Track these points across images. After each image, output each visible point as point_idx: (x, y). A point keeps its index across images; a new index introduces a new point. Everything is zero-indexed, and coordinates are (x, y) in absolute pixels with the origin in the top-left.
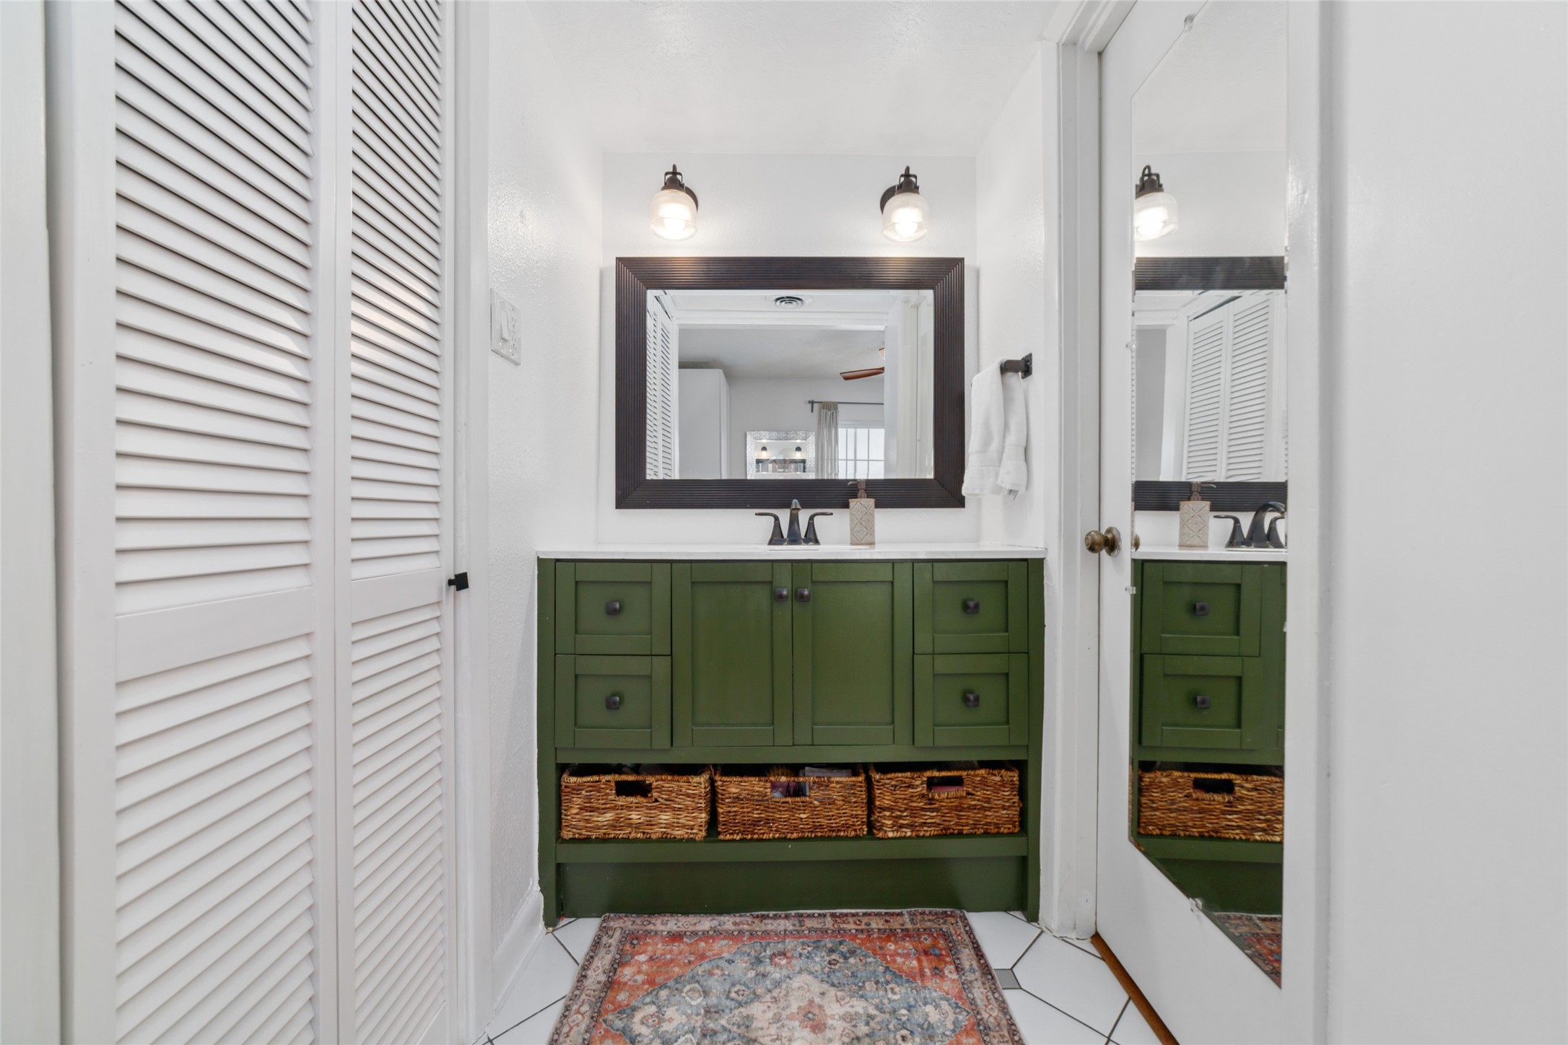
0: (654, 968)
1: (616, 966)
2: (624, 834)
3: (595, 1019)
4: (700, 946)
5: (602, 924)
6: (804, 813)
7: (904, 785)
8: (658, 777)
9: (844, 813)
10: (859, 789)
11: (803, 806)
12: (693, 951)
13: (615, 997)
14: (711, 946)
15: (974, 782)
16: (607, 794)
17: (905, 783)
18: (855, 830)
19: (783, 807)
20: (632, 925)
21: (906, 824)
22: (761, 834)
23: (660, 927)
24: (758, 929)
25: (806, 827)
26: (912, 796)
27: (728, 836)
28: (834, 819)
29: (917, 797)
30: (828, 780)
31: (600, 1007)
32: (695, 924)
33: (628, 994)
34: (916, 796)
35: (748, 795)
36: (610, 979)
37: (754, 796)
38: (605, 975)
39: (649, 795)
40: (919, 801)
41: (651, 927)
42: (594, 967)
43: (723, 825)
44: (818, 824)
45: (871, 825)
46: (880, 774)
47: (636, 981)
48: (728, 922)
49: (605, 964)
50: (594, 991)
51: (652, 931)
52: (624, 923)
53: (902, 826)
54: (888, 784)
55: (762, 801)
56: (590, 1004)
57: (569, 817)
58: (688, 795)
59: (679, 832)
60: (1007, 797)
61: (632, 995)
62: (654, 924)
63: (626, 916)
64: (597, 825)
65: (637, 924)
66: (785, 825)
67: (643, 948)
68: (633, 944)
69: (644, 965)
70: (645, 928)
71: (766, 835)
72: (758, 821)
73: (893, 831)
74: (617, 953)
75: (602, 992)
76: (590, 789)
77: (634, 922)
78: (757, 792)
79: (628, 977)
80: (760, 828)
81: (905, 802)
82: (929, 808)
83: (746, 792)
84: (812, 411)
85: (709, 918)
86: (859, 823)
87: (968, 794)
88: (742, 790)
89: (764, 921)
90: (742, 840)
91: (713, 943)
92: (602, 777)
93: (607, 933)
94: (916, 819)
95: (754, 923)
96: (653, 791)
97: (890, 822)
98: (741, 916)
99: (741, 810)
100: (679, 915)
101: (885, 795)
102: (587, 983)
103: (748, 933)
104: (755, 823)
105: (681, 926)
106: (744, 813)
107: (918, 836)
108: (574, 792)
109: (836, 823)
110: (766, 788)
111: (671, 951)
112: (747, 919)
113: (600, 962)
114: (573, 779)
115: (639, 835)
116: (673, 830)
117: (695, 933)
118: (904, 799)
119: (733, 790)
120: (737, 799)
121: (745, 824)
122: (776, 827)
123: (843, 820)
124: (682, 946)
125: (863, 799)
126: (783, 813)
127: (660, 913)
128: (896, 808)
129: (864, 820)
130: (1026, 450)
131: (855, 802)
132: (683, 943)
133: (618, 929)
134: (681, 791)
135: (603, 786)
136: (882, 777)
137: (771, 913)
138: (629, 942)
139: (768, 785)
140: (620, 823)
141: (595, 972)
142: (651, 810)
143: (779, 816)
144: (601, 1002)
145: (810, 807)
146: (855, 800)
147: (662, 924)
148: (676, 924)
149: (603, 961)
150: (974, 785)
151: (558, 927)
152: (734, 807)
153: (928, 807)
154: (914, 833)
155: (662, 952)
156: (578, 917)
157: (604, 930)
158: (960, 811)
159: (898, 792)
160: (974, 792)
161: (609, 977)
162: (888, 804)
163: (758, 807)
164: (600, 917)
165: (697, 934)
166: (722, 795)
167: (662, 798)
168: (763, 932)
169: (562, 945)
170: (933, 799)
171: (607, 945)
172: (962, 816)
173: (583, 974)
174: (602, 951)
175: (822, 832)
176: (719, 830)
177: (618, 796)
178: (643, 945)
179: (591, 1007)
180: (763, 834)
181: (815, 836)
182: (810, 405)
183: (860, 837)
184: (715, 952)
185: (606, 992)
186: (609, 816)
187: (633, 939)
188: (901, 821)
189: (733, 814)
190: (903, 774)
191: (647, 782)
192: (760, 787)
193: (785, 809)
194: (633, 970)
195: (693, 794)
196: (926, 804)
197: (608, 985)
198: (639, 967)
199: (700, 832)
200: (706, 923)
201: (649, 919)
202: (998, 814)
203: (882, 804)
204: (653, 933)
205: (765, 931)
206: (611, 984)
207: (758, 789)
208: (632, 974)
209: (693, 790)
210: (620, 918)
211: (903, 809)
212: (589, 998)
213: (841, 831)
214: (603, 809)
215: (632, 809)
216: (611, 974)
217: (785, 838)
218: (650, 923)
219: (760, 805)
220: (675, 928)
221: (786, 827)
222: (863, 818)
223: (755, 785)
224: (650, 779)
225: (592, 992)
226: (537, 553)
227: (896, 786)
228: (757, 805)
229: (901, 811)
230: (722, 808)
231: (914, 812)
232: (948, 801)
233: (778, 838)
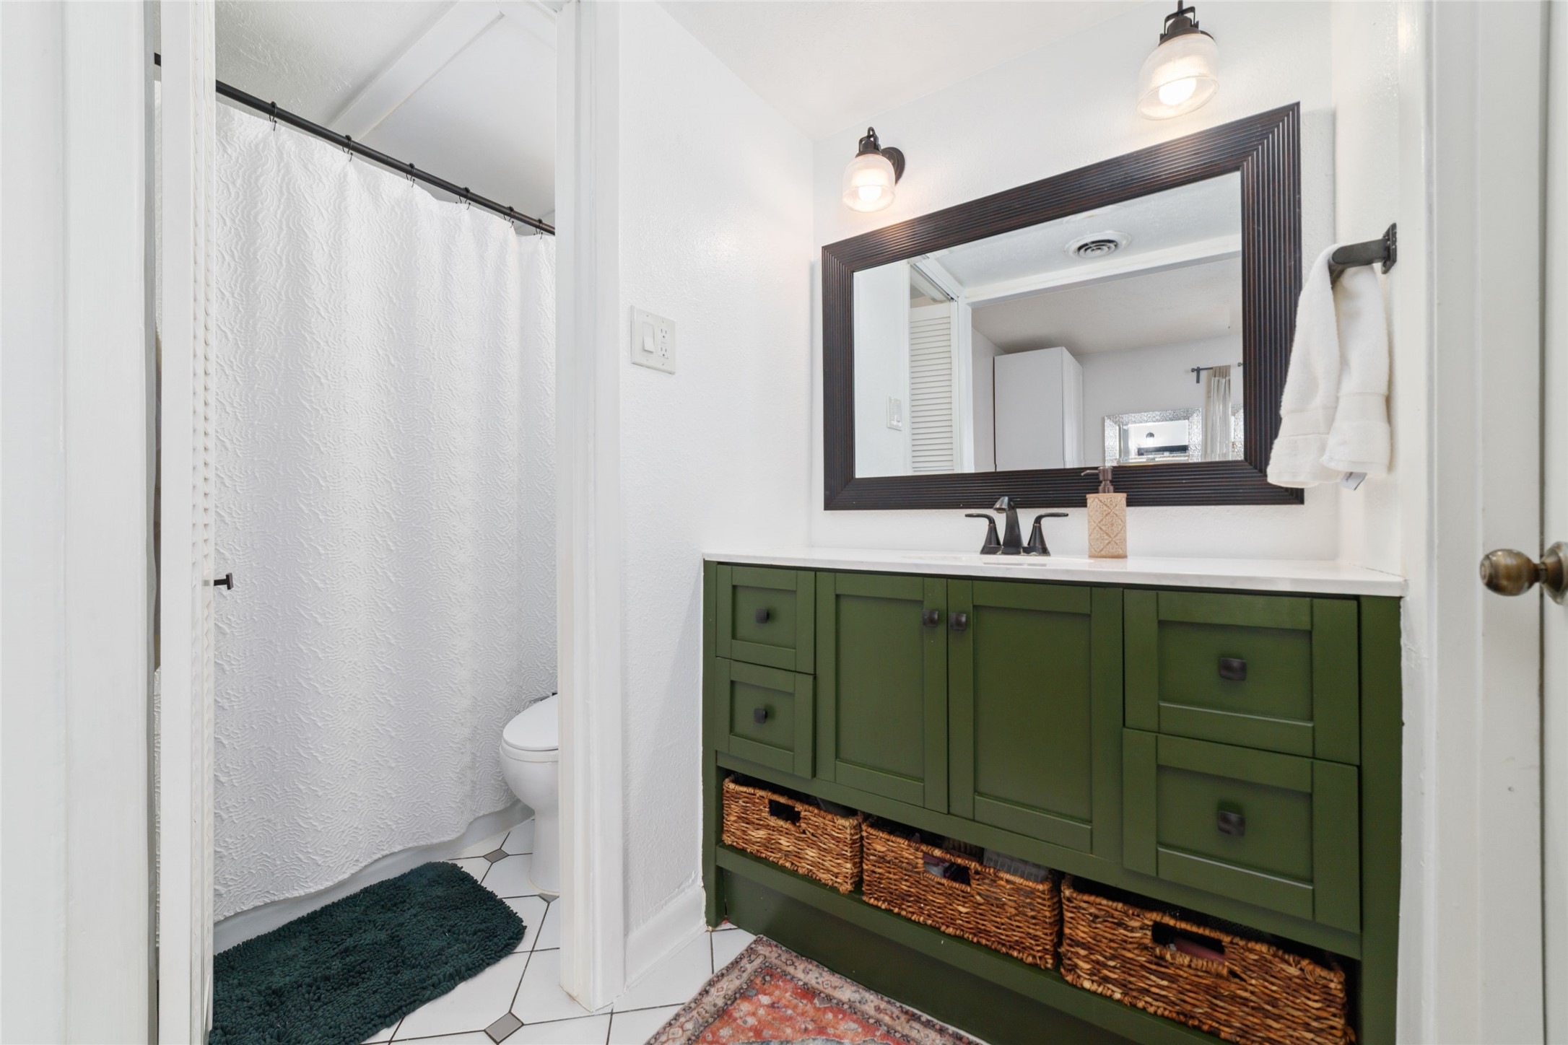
0: (770, 1017)
1: (738, 995)
2: (775, 857)
3: (690, 1042)
4: (826, 1017)
5: (751, 944)
6: (964, 906)
7: (1110, 920)
8: (806, 807)
9: (1018, 927)
10: (1040, 901)
11: (963, 897)
12: (815, 1019)
13: (718, 1030)
14: (838, 1023)
15: (1244, 960)
16: (761, 810)
17: (1113, 917)
18: (1034, 957)
19: (938, 889)
20: (776, 958)
21: (1115, 979)
22: (910, 912)
23: (800, 975)
24: (899, 1028)
25: (966, 924)
26: (1125, 941)
27: (872, 900)
28: (1004, 929)
29: (1135, 946)
30: (995, 874)
31: (702, 1032)
32: (835, 988)
33: (731, 1032)
34: (1131, 943)
35: (896, 858)
36: (725, 1008)
37: (903, 862)
38: (724, 1000)
39: (798, 824)
40: (1136, 952)
41: (791, 969)
42: (720, 986)
43: (868, 885)
44: (983, 927)
45: (1058, 958)
46: (1072, 890)
47: (745, 1022)
48: (871, 1002)
49: (730, 989)
50: (706, 1012)
51: (790, 974)
52: (770, 952)
53: (1106, 980)
54: (1084, 909)
55: (911, 871)
56: (695, 1024)
57: (729, 823)
58: (834, 838)
59: (824, 876)
60: (1313, 1011)
61: (733, 1036)
62: (796, 968)
63: (776, 946)
64: (751, 840)
65: (781, 960)
66: (940, 913)
67: (772, 989)
68: (765, 981)
69: (762, 1009)
70: (785, 968)
71: (915, 916)
72: (907, 895)
73: (1093, 981)
74: (746, 983)
75: (712, 1017)
76: (746, 800)
77: (780, 956)
78: (906, 858)
79: (742, 1014)
80: (909, 904)
81: (1112, 945)
82: (1155, 971)
83: (893, 854)
84: (1198, 381)
85: (854, 988)
86: (1039, 948)
87: (1232, 973)
88: (888, 850)
89: (911, 1022)
90: (888, 911)
91: (841, 1019)
92: (757, 791)
93: (750, 956)
94: (1132, 979)
95: (899, 1019)
96: (801, 821)
97: (1087, 966)
98: (889, 1002)
99: (887, 874)
100: (826, 969)
101: (1078, 924)
102: (707, 1000)
103: (885, 1028)
104: (905, 896)
105: (821, 982)
106: (891, 879)
107: (1134, 1006)
108: (733, 799)
109: (1007, 936)
110: (917, 858)
111: (795, 1008)
112: (894, 1010)
113: (727, 984)
114: (732, 786)
115: (788, 865)
116: (818, 871)
117: (829, 998)
118: (1111, 941)
119: (879, 847)
120: (882, 859)
121: (892, 893)
122: (928, 910)
123: (1016, 936)
124: (809, 1005)
125: (1046, 917)
126: (936, 895)
127: (808, 957)
128: (1097, 948)
129: (1048, 947)
130: (1388, 401)
131: (1033, 917)
132: (812, 1003)
133: (761, 957)
134: (826, 830)
135: (757, 801)
136: (1075, 895)
137: (925, 1017)
138: (762, 975)
139: (920, 854)
140: (772, 844)
141: (718, 992)
142: (799, 840)
143: (931, 898)
144: (706, 1027)
145: (972, 901)
146: (1033, 913)
147: (804, 971)
148: (817, 978)
149: (731, 984)
150: (1244, 963)
151: (719, 928)
152: (879, 867)
153: (1153, 967)
154: (1127, 1000)
155: (787, 1003)
156: (739, 927)
157: (750, 951)
158: (1215, 998)
159: (1099, 926)
160: (1244, 976)
161: (726, 1004)
162: (1083, 938)
163: (907, 877)
164: (756, 935)
165: (831, 1000)
166: (868, 849)
167: (810, 832)
168: (903, 1036)
169: (712, 949)
170: (1162, 958)
171: (742, 969)
172: (1217, 1005)
173: (707, 989)
174: (736, 973)
175: (988, 940)
176: (863, 889)
177: (771, 815)
178: (773, 985)
179: (694, 1027)
180: (913, 913)
181: (978, 942)
182: (1195, 373)
183: (1040, 968)
184: (838, 1032)
185: (715, 1019)
186: (762, 833)
187: (768, 974)
188: (1106, 972)
189: (877, 876)
190: (1110, 903)
191: (796, 809)
192: (910, 854)
193: (940, 892)
194: (750, 1009)
195: (838, 837)
196: (1150, 962)
197: (721, 1013)
198: (756, 1009)
199: (845, 884)
200: (847, 992)
201: (795, 959)
202: (1295, 1034)
203: (1074, 934)
204: (789, 977)
205: (907, 1036)
206: (723, 1014)
207: (907, 855)
208: (746, 1013)
209: (838, 833)
210: (770, 945)
211: (1107, 954)
212: (698, 1017)
213: (1015, 949)
214: (757, 824)
215: (781, 833)
216: (729, 1002)
217: (939, 929)
218: (793, 964)
219: (909, 876)
220: (813, 982)
221: (941, 915)
222: (1046, 944)
223: (904, 849)
224: (799, 807)
225: (704, 1012)
226: (703, 554)
227: (1096, 917)
228: (906, 875)
229: (1105, 957)
230: (867, 865)
231: (1128, 966)
232: (1191, 971)
233: (931, 925)
